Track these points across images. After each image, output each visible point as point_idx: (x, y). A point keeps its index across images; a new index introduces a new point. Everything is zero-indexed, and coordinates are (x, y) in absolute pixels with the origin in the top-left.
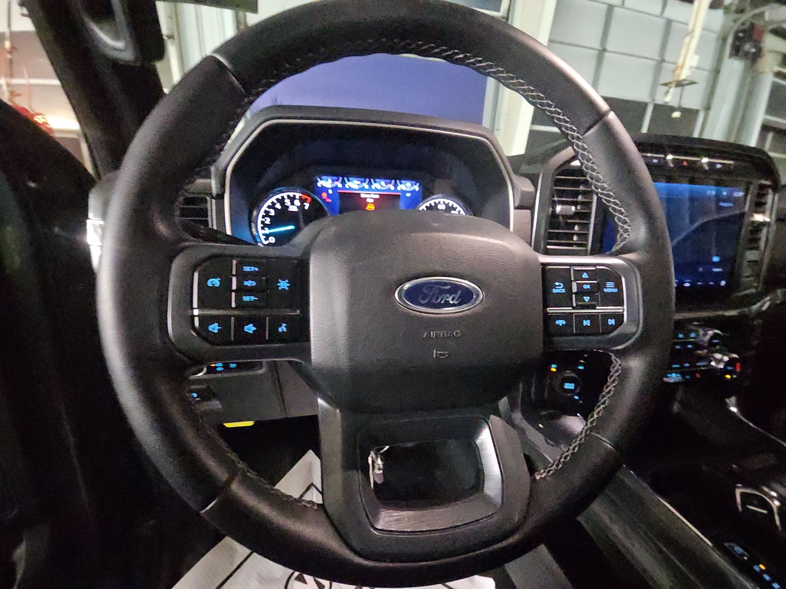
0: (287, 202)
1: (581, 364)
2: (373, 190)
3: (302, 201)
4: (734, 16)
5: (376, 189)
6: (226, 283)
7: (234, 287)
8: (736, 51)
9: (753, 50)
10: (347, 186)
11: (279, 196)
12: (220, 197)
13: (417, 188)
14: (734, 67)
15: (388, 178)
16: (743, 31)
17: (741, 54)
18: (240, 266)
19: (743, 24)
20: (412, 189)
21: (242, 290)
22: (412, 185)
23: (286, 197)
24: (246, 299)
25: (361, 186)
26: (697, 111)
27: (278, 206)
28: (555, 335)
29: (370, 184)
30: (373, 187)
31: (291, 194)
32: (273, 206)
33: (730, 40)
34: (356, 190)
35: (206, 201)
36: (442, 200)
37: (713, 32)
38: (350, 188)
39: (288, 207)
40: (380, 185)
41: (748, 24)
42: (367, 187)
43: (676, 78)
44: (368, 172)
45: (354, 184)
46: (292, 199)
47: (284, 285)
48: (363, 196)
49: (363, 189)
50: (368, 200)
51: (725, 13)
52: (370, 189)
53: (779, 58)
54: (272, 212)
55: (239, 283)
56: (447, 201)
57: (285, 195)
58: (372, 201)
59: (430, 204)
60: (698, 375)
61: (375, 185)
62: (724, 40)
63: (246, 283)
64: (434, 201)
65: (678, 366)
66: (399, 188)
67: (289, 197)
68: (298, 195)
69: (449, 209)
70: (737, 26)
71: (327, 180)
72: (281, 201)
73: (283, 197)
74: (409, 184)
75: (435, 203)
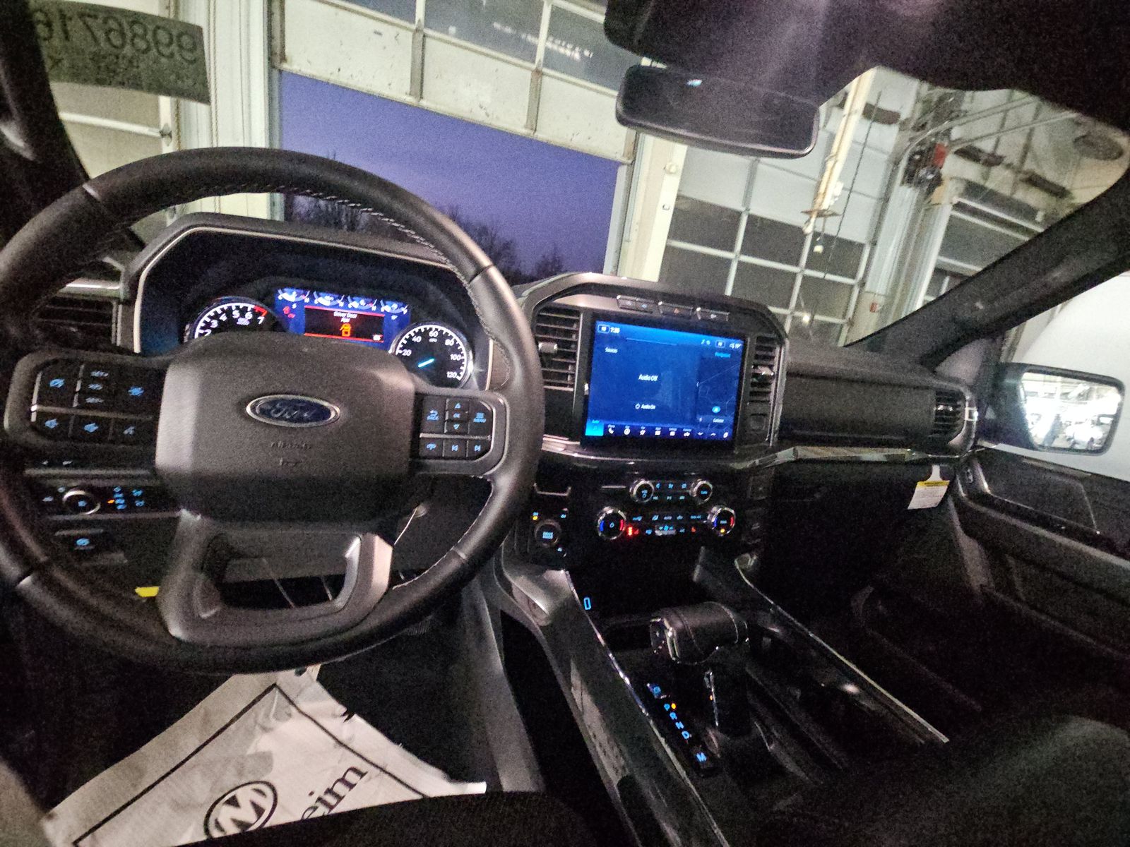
0: (236, 314)
1: (564, 513)
2: (349, 309)
3: (256, 314)
4: (910, 134)
5: (353, 308)
6: (70, 385)
7: (78, 389)
8: (910, 177)
9: (930, 177)
10: (316, 302)
11: (225, 307)
12: (129, 303)
13: (405, 310)
14: (905, 196)
15: (371, 297)
16: (921, 153)
17: (915, 180)
18: (88, 371)
19: (921, 144)
20: (398, 311)
21: (85, 393)
22: (399, 307)
23: (234, 308)
24: (90, 400)
25: (334, 303)
26: (861, 246)
27: (224, 318)
28: (425, 458)
29: (346, 300)
30: (350, 306)
31: (242, 305)
32: (216, 316)
33: (903, 164)
34: (325, 306)
35: (111, 306)
36: (434, 327)
37: (883, 152)
38: (320, 304)
39: (236, 320)
40: (359, 305)
41: (928, 145)
42: (342, 304)
43: (816, 207)
44: (345, 289)
45: (325, 301)
46: (243, 312)
47: (136, 391)
48: (336, 314)
49: (337, 306)
50: (343, 320)
51: (900, 130)
52: (346, 307)
53: (961, 187)
54: (215, 324)
55: (84, 386)
56: (440, 328)
57: (233, 305)
58: (348, 320)
59: (420, 330)
60: (693, 530)
61: (355, 304)
62: (897, 163)
63: (91, 386)
64: (425, 326)
65: (670, 518)
66: (382, 310)
67: (238, 308)
68: (250, 307)
69: (442, 337)
70: (914, 147)
71: (291, 293)
72: (229, 312)
73: (230, 308)
74: (395, 306)
75: (425, 329)
